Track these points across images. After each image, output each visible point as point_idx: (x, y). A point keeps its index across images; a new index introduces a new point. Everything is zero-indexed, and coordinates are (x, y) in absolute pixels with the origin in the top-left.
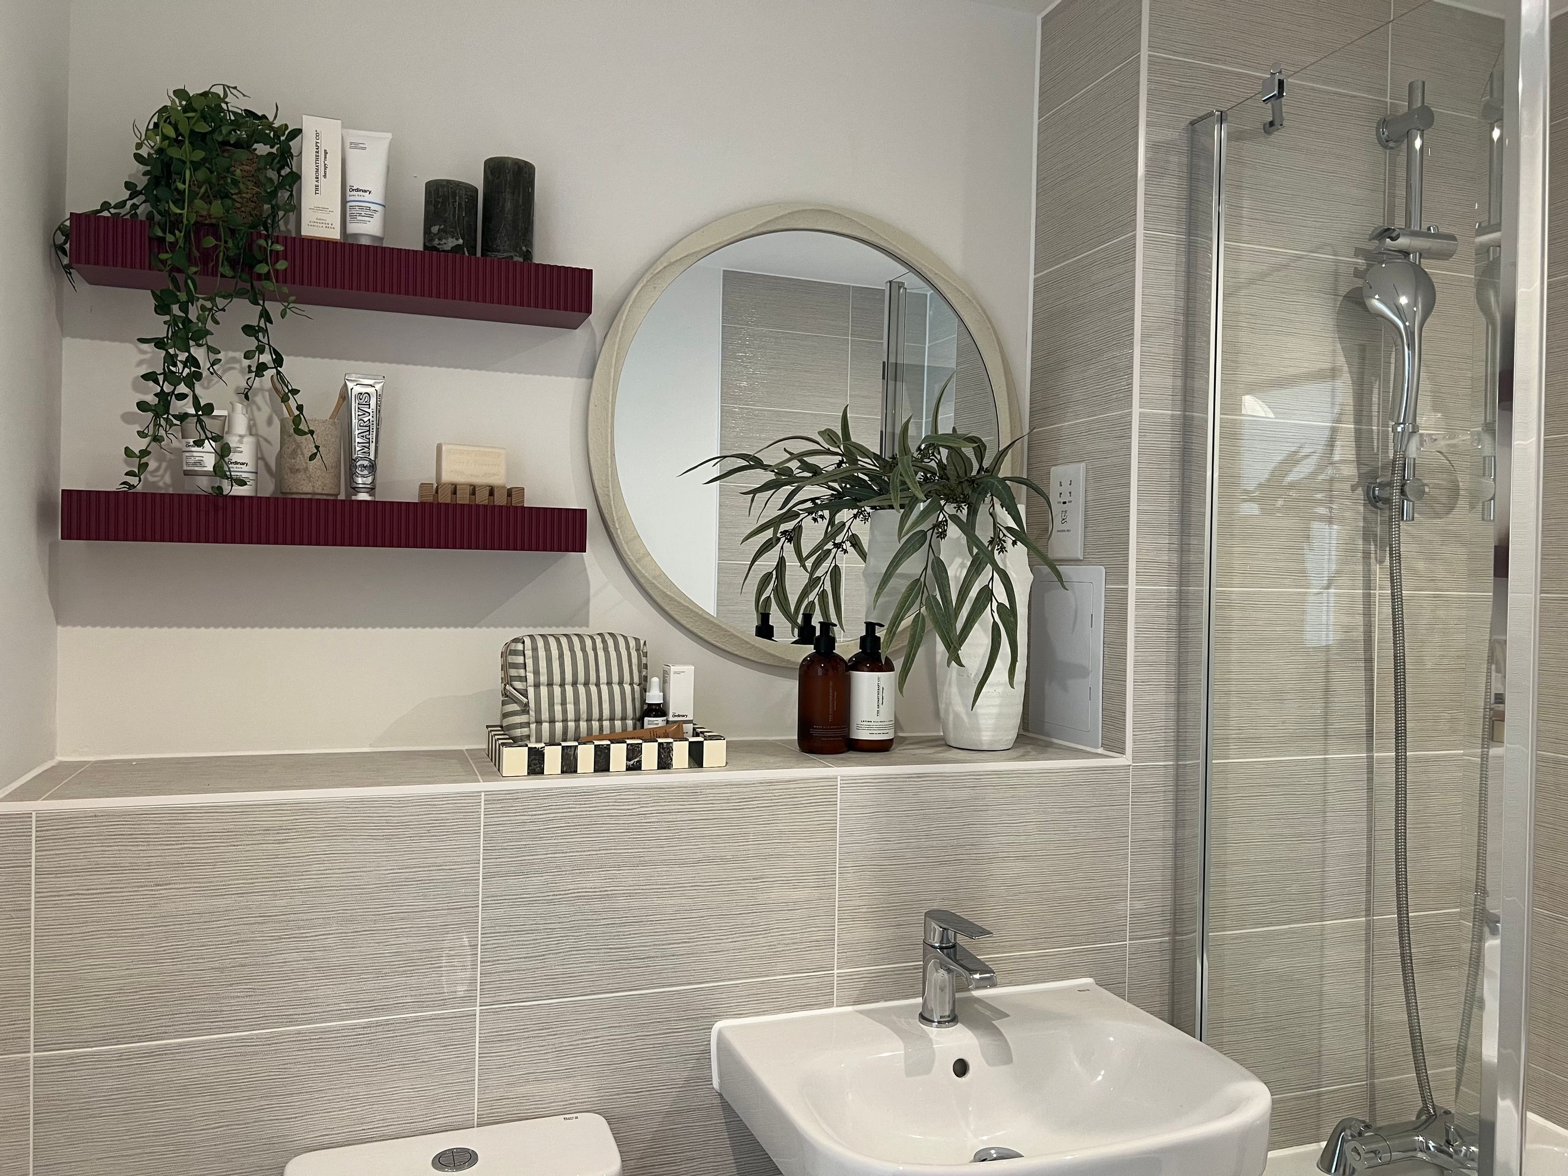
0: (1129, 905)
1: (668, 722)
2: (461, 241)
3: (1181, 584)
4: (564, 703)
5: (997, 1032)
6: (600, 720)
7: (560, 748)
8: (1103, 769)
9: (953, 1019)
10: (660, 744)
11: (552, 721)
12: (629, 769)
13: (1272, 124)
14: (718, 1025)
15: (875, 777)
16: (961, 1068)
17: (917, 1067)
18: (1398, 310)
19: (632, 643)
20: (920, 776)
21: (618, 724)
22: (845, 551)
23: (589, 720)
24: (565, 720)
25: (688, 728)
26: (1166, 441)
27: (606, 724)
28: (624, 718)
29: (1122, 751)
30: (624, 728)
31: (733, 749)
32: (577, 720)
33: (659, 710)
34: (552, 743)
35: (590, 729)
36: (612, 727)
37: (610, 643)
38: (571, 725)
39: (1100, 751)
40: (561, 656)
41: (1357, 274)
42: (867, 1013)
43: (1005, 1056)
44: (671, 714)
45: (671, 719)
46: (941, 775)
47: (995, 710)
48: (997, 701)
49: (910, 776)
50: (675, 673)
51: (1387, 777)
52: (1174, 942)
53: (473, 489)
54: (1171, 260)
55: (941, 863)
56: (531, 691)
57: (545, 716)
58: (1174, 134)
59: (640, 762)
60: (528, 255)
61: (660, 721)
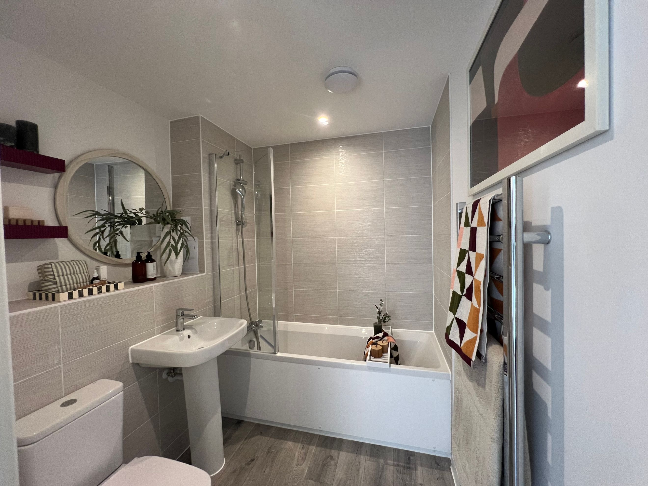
0: (207, 300)
1: (100, 281)
2: (13, 144)
3: (212, 240)
4: (68, 280)
5: (193, 328)
6: (80, 283)
7: (78, 291)
8: (201, 276)
9: (184, 329)
10: (107, 286)
11: (66, 285)
12: (98, 293)
13: (221, 157)
14: (130, 348)
15: (161, 285)
16: (189, 337)
17: (182, 339)
18: (240, 191)
19: (84, 262)
20: (170, 283)
21: (85, 283)
22: (119, 235)
23: (77, 283)
24: (70, 284)
25: (107, 281)
26: (208, 213)
27: (82, 284)
28: (86, 282)
29: (204, 272)
30: (87, 284)
31: (125, 284)
32: (73, 284)
33: (97, 278)
34: (75, 289)
35: (78, 286)
36: (84, 284)
37: (78, 262)
38: (72, 285)
39: (198, 273)
40: (65, 267)
41: (234, 185)
42: (165, 334)
43: (196, 332)
44: (101, 279)
45: (101, 280)
46: (173, 282)
47: (178, 268)
48: (179, 266)
49: (168, 283)
50: (102, 268)
51: (242, 270)
52: (214, 306)
53: (25, 221)
54: (207, 178)
55: (175, 300)
56: (57, 278)
57: (63, 284)
58: (206, 156)
59: (101, 291)
60: (38, 152)
61: (98, 281)
